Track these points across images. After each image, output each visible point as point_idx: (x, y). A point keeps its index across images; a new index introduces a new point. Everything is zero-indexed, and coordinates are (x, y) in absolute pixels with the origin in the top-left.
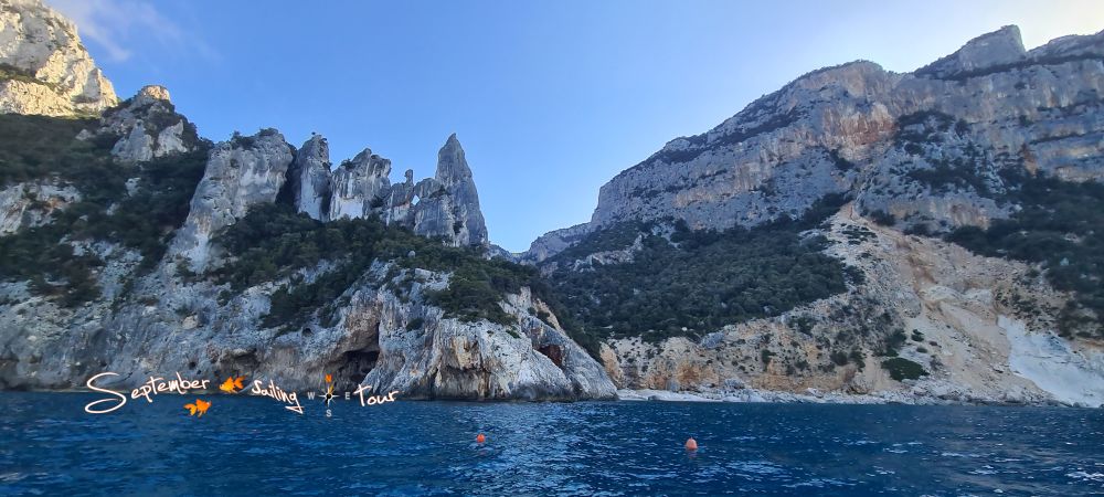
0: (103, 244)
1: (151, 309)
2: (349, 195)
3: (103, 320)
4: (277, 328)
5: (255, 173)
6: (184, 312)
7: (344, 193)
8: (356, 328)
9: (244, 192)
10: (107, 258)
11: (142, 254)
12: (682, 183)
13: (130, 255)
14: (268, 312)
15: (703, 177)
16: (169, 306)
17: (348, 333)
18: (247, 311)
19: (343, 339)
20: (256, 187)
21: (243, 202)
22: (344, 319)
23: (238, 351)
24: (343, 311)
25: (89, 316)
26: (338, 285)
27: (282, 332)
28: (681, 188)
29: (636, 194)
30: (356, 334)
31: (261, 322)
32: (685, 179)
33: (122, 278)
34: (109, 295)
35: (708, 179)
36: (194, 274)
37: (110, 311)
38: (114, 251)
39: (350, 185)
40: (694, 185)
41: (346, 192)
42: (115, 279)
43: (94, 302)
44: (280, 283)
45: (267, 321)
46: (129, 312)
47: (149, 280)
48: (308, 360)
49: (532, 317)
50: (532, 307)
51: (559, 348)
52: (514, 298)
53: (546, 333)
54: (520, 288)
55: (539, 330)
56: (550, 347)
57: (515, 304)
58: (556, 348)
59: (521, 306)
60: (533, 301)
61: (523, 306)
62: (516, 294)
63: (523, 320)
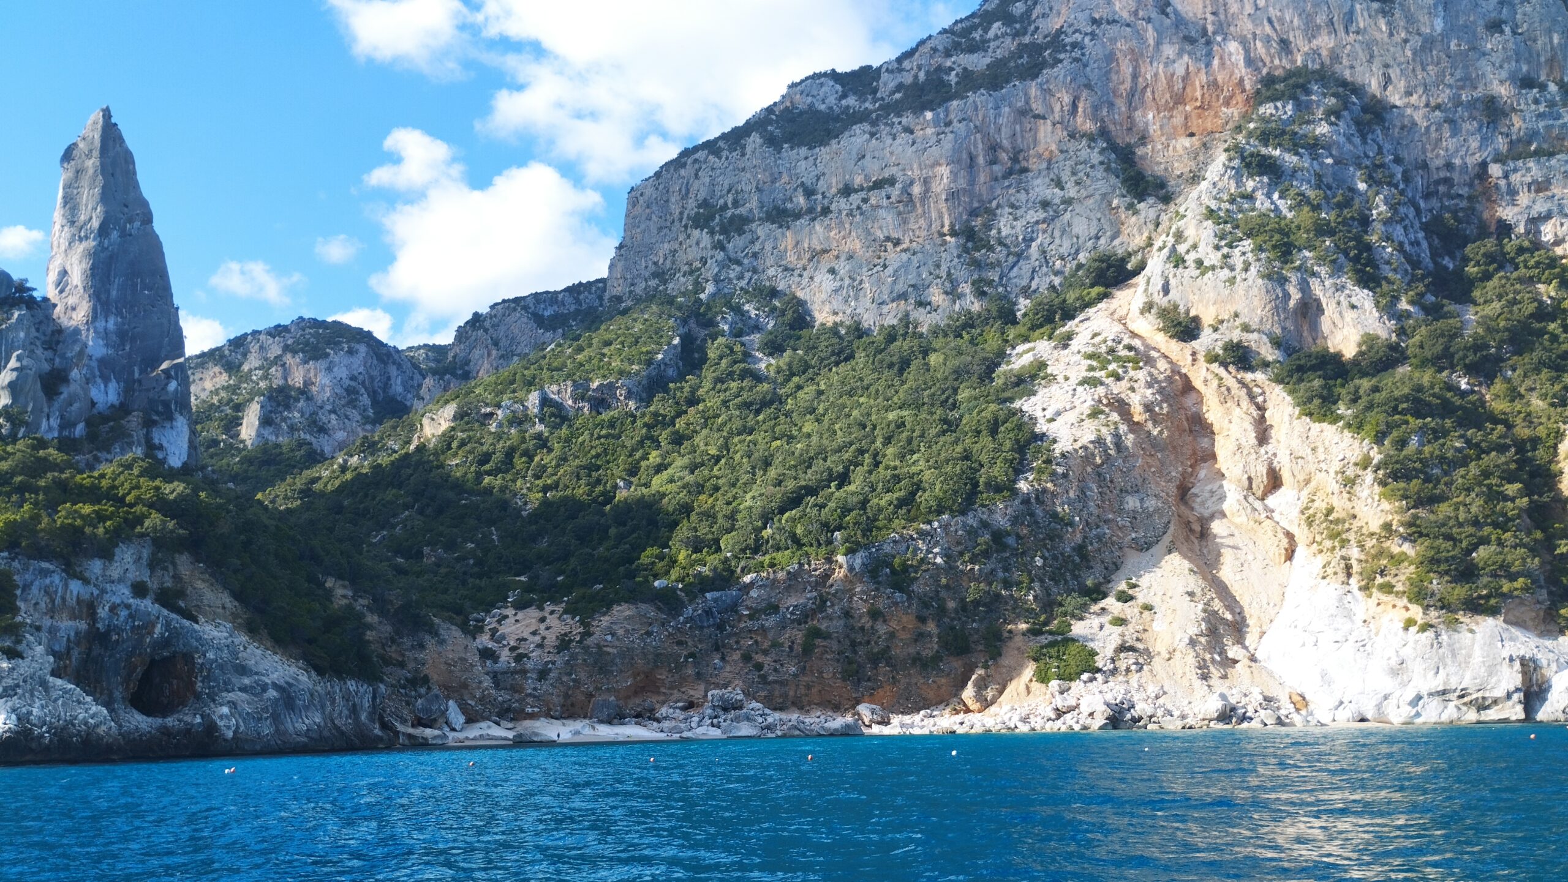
12: (801, 200)
15: (847, 191)
28: (798, 216)
29: (700, 221)
32: (809, 193)
35: (855, 199)
40: (826, 211)
49: (138, 601)
50: (146, 579)
51: (193, 658)
52: (96, 566)
53: (166, 630)
54: (117, 545)
55: (149, 626)
56: (174, 656)
57: (97, 579)
58: (188, 658)
59: (113, 582)
60: (153, 565)
61: (120, 580)
62: (100, 557)
63: (113, 609)
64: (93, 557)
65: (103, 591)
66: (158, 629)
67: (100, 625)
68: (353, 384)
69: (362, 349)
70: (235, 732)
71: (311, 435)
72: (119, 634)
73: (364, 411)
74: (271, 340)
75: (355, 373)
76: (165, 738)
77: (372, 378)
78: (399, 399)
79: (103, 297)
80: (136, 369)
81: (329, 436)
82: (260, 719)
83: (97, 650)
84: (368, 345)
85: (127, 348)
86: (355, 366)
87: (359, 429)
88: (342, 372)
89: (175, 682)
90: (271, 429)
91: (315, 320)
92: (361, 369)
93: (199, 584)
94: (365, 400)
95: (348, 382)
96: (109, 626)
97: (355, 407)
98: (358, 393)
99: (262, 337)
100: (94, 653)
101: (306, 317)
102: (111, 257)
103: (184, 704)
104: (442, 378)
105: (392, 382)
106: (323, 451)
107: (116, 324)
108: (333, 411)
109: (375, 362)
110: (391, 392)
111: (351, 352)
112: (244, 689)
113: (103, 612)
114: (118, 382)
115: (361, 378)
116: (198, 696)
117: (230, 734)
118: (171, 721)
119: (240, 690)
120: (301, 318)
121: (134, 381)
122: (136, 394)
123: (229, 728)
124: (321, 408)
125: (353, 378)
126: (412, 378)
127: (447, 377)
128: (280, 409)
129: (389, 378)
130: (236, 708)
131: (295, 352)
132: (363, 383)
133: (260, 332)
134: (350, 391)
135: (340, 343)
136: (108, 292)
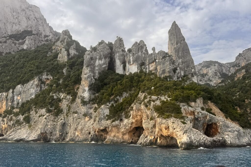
0: (61, 94)
1: (76, 115)
2: (131, 63)
3: (64, 119)
4: (112, 120)
5: (99, 60)
6: (85, 115)
7: (129, 62)
8: (136, 119)
9: (97, 68)
10: (62, 99)
11: (71, 96)
13: (68, 97)
14: (108, 114)
16: (81, 113)
17: (134, 121)
18: (102, 114)
19: (132, 123)
20: (100, 65)
21: (97, 72)
22: (132, 115)
23: (102, 128)
24: (131, 112)
25: (61, 118)
26: (129, 102)
27: (113, 121)
30: (137, 121)
31: (107, 118)
33: (67, 105)
34: (65, 111)
36: (86, 102)
37: (66, 116)
38: (64, 96)
39: (131, 59)
41: (130, 62)
42: (66, 105)
43: (62, 114)
44: (111, 103)
45: (109, 117)
46: (71, 116)
47: (74, 105)
48: (122, 131)
49: (203, 111)
50: (203, 106)
51: (217, 124)
52: (193, 104)
53: (210, 118)
54: (196, 99)
55: (206, 117)
56: (212, 123)
57: (194, 106)
58: (215, 124)
59: (197, 107)
60: (204, 103)
61: (198, 107)
62: (194, 102)
63: (198, 113)
64: (192, 102)
65: (196, 109)
66: (208, 117)
67: (196, 117)
68: (216, 71)
69: (217, 64)
70: (230, 142)
71: (209, 82)
72: (200, 118)
73: (219, 76)
74: (199, 66)
75: (216, 69)
76: (215, 143)
77: (219, 70)
78: (225, 73)
79: (178, 56)
80: (186, 68)
81: (212, 82)
82: (235, 139)
83: (196, 122)
84: (218, 64)
85: (184, 64)
86: (216, 68)
87: (218, 80)
88: (213, 70)
89: (213, 129)
90: (201, 82)
91: (207, 61)
92: (217, 69)
93: (214, 107)
94: (219, 74)
95: (215, 71)
96: (198, 117)
97: (217, 76)
98: (217, 73)
99: (197, 66)
100: (196, 123)
101: (205, 61)
102: (179, 48)
103: (216, 134)
104: (234, 68)
105: (223, 70)
106: (211, 85)
107: (181, 60)
108: (213, 77)
109: (219, 67)
110: (223, 72)
111: (215, 65)
112: (230, 131)
113: (196, 114)
114: (183, 71)
115: (217, 70)
116: (219, 133)
117: (229, 142)
118: (214, 138)
119: (229, 131)
120: (204, 61)
121: (186, 71)
122: (186, 73)
123: (229, 141)
124: (210, 77)
125: (216, 70)
126: (227, 69)
127: (235, 67)
128: (203, 78)
129: (222, 69)
130: (229, 136)
131: (204, 67)
132: (218, 71)
133: (197, 65)
134: (215, 73)
135: (212, 64)
136: (179, 55)
